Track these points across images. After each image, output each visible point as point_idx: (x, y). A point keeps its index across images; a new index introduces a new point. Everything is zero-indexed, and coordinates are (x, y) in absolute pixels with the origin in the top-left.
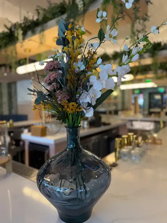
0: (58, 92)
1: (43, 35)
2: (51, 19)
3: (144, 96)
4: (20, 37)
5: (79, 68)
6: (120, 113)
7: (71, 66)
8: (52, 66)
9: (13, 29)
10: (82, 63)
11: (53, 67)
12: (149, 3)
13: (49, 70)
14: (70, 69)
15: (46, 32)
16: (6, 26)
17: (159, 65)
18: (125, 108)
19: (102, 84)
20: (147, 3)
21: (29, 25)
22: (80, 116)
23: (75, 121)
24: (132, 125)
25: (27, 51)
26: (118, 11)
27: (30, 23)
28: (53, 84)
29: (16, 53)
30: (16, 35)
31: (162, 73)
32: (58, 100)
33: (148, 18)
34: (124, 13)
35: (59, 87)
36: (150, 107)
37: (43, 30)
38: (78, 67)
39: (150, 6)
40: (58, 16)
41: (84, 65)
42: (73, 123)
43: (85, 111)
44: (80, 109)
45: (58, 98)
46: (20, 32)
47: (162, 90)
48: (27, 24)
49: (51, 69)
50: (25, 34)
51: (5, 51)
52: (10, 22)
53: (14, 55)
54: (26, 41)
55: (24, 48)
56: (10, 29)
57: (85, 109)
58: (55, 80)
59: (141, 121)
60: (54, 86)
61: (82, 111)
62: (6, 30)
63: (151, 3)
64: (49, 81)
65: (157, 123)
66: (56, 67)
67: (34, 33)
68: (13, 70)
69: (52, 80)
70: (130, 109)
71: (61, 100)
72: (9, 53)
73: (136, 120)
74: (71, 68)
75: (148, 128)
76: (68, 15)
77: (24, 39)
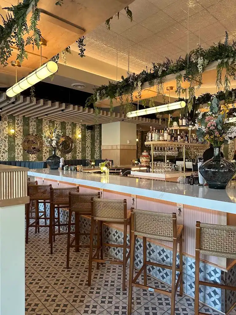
9: (131, 80)
25: (138, 97)
30: (135, 86)
37: (161, 82)
40: (176, 72)
50: (142, 85)
77: (142, 89)
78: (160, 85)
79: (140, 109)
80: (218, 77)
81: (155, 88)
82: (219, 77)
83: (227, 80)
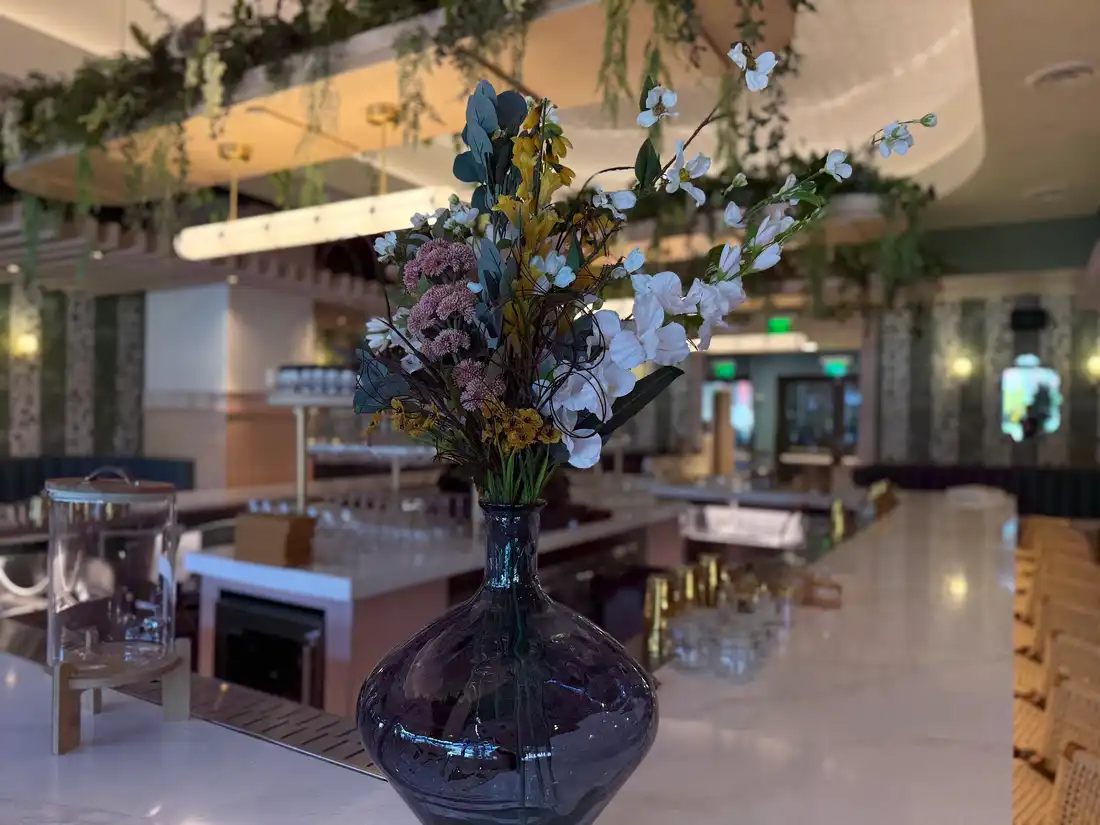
0: (464, 364)
1: (325, 92)
2: (367, 26)
3: (756, 389)
4: (213, 91)
5: (551, 278)
6: (648, 464)
7: (524, 269)
8: (439, 263)
9: (174, 50)
10: (562, 259)
11: (443, 266)
12: (801, 7)
13: (428, 277)
14: (515, 281)
15: (340, 82)
16: (137, 33)
17: (830, 257)
18: (672, 442)
19: (642, 344)
20: (794, 8)
21: (257, 41)
22: (546, 461)
23: (525, 479)
24: (702, 522)
25: (235, 154)
26: (674, 26)
27: (259, 32)
28: (443, 333)
29: (184, 161)
30: (191, 79)
31: (842, 289)
32: (465, 396)
33: (792, 64)
34: (700, 41)
35: (466, 346)
36: (782, 444)
37: (325, 71)
38: (546, 274)
39: (804, 18)
40: (402, 18)
41: (568, 269)
42: (516, 489)
43: (570, 444)
44: (550, 434)
45: (464, 389)
46: (214, 69)
47: (836, 367)
48: (249, 35)
49: (438, 274)
50: (233, 79)
51: (124, 148)
52: (161, 15)
53: (174, 170)
54: (238, 110)
55: (221, 140)
56: (159, 51)
57: (572, 436)
58: (456, 319)
59: (745, 505)
60: (448, 339)
61: (561, 445)
62: (137, 52)
63: (812, 8)
64: (432, 322)
65: (815, 515)
66: (455, 269)
67: (280, 78)
68: (162, 239)
69: (442, 318)
70: (696, 451)
71: (476, 398)
72: (144, 157)
73: (722, 503)
74: (519, 277)
75: (773, 541)
76: (450, 18)
77: (227, 102)
78: (320, 84)
79: (241, 215)
80: (608, 45)
81: (293, 100)
82: (616, 49)
83: (655, 61)
